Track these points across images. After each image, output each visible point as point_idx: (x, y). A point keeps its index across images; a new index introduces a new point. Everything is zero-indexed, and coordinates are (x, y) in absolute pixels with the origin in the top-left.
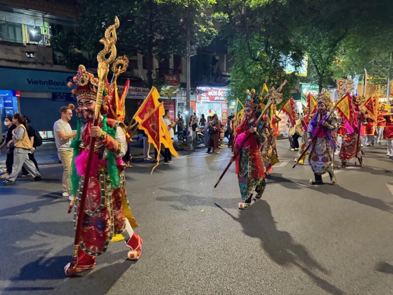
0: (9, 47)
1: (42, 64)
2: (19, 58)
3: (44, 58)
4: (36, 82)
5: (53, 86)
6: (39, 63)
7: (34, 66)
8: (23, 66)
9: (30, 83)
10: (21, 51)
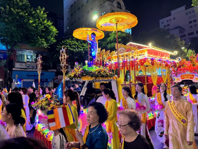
0: (21, 64)
1: (32, 69)
2: (24, 67)
3: (33, 67)
4: (29, 76)
5: (35, 77)
6: (31, 69)
7: (29, 70)
8: (26, 70)
9: (27, 76)
10: (25, 65)
